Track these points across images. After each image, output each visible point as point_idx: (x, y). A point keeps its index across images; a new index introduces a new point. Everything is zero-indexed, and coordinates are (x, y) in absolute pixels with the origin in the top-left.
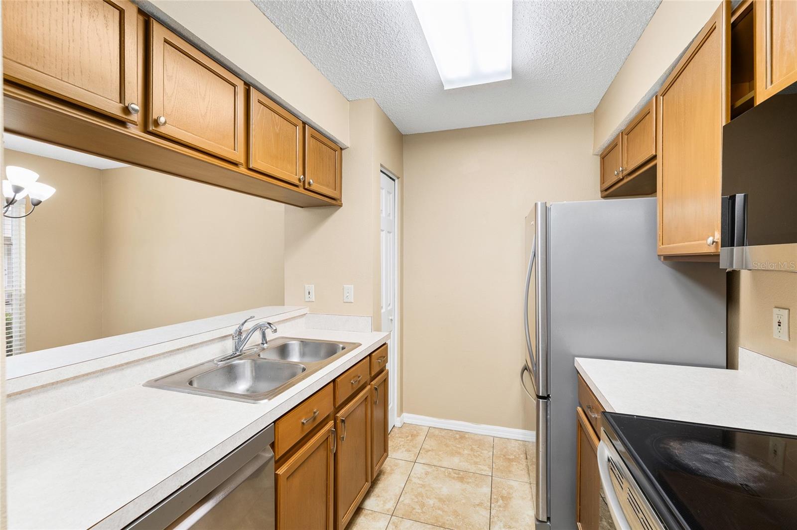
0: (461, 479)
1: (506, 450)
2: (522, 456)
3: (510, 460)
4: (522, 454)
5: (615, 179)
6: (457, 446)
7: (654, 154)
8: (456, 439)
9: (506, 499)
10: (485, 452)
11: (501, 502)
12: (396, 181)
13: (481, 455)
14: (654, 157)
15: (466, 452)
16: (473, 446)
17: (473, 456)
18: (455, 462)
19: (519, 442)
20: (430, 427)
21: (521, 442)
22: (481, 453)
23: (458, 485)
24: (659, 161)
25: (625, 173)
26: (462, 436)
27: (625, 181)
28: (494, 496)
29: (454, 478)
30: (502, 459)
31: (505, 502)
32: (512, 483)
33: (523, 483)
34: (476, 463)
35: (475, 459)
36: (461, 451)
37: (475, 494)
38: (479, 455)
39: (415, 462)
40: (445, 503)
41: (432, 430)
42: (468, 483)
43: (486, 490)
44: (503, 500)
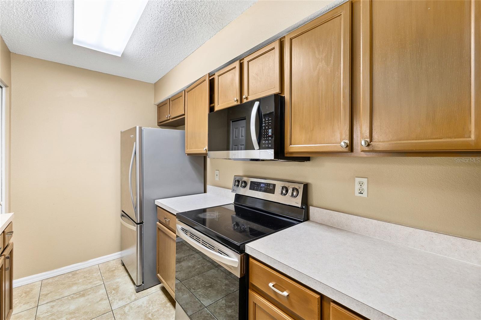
0: (83, 295)
1: (108, 267)
2: (119, 266)
3: (112, 271)
4: (119, 265)
5: (166, 119)
6: (72, 280)
7: (184, 113)
8: (70, 277)
9: (116, 289)
10: (95, 274)
11: (113, 292)
12: (4, 89)
13: (93, 277)
14: (184, 115)
15: (80, 280)
16: (85, 275)
17: (87, 280)
18: (75, 289)
19: (116, 260)
20: (42, 280)
21: (117, 260)
22: (92, 276)
23: (82, 299)
24: (186, 116)
25: (171, 117)
26: (74, 273)
27: (170, 121)
28: (108, 292)
29: (77, 298)
30: (107, 273)
31: (116, 290)
32: (117, 280)
33: (124, 277)
34: (90, 283)
35: (90, 281)
36: (77, 282)
37: (96, 297)
38: (91, 278)
39: (37, 307)
40: (75, 313)
41: (44, 282)
42: (89, 295)
43: (103, 291)
44: (114, 290)
